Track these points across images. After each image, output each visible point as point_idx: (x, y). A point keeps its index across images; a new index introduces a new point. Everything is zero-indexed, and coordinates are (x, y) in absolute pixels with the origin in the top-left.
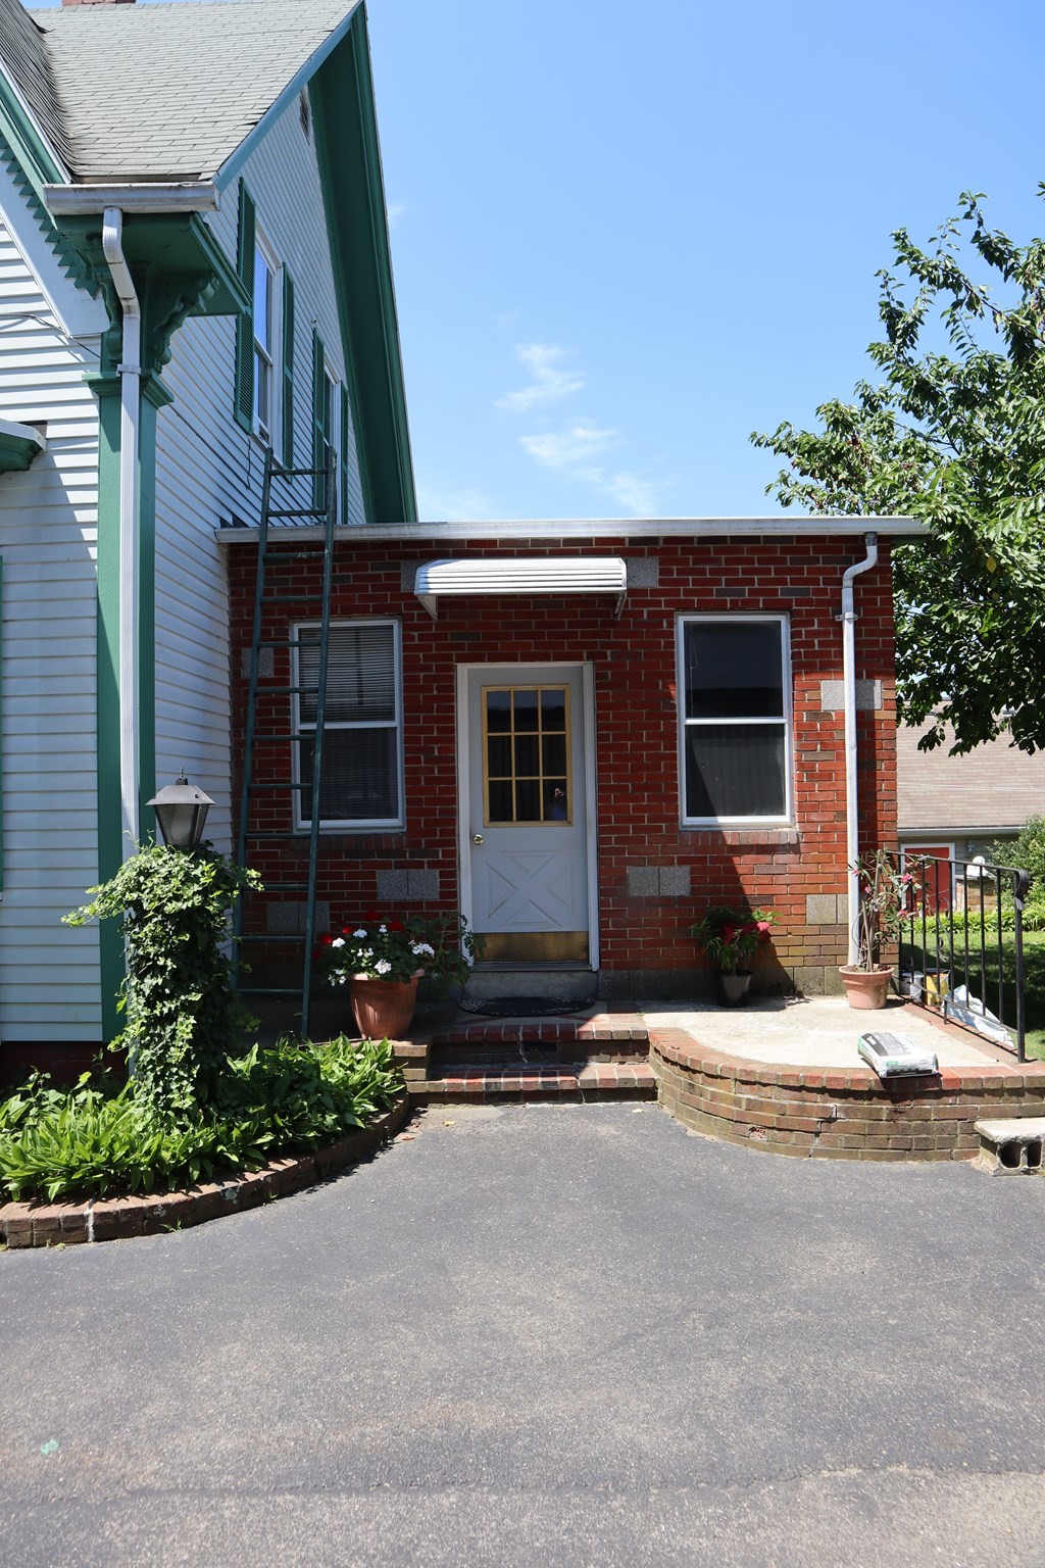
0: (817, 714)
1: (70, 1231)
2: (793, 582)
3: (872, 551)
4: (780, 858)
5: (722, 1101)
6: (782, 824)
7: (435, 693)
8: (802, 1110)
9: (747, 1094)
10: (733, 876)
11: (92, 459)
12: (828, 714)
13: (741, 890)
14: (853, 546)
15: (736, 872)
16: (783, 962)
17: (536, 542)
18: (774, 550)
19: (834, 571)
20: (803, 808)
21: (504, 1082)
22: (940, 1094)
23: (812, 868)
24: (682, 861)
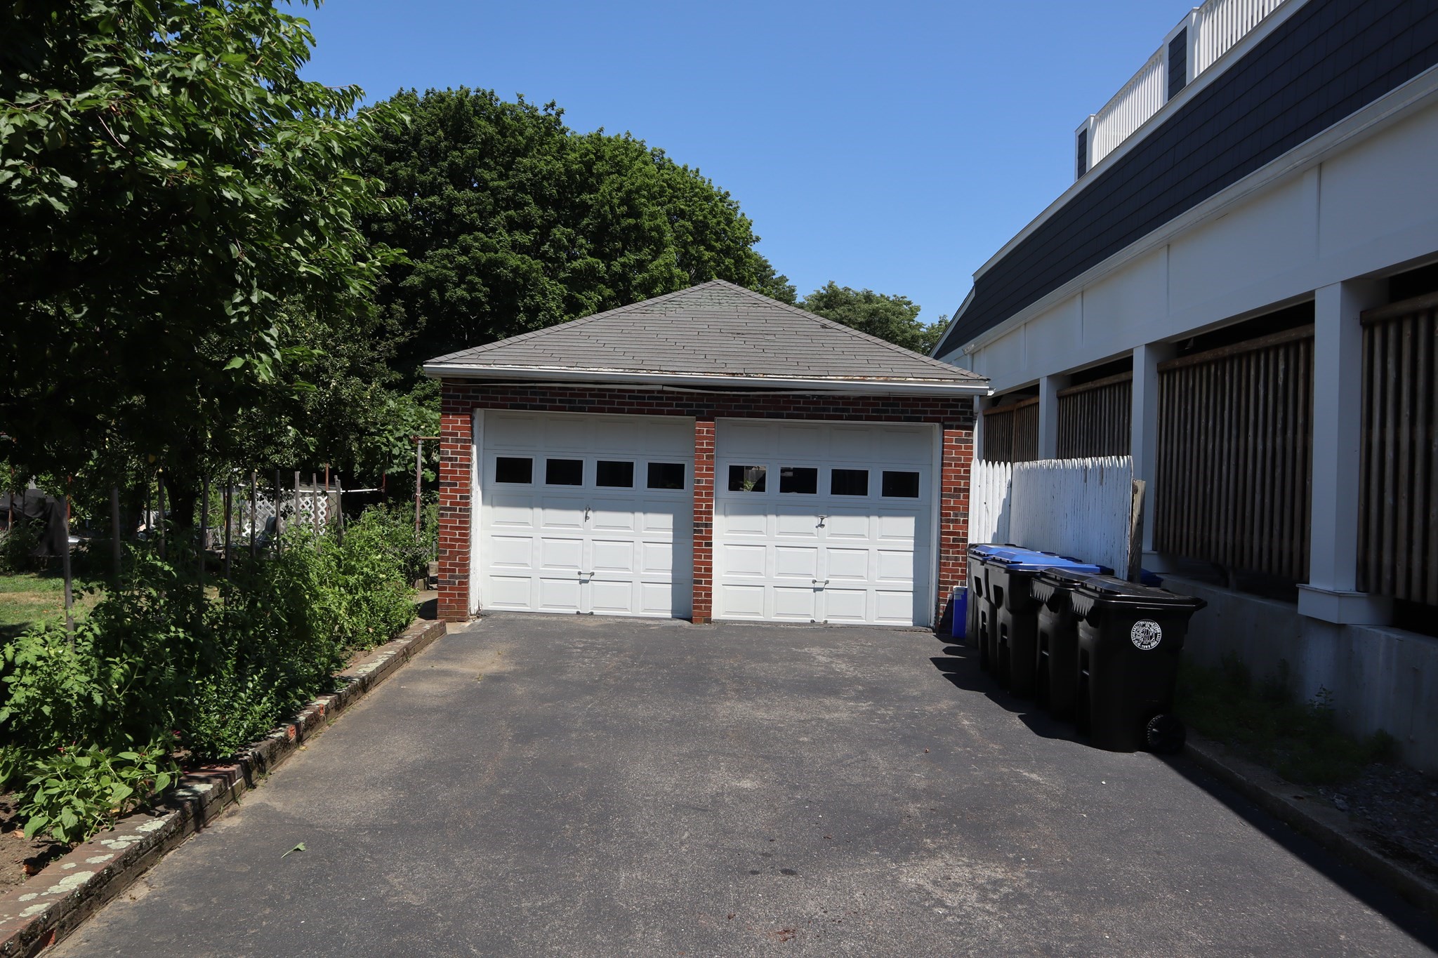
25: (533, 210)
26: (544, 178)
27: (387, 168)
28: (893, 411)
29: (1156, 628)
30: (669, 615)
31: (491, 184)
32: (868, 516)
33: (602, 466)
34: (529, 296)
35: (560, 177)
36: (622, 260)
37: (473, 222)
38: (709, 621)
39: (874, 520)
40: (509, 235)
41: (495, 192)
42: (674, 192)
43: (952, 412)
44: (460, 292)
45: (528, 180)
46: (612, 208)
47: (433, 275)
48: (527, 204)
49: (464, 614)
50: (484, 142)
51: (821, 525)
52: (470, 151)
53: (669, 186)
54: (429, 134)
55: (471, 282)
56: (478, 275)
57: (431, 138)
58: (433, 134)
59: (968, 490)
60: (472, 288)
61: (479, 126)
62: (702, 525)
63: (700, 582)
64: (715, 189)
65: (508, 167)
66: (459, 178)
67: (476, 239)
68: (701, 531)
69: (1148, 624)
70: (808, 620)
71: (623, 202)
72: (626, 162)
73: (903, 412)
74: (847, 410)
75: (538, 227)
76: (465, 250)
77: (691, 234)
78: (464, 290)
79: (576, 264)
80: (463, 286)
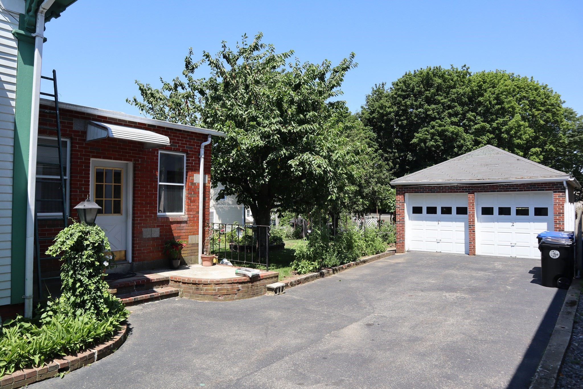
0: (193, 183)
1: (90, 359)
2: (189, 144)
3: (210, 139)
4: (182, 225)
5: (209, 290)
6: (182, 215)
7: (84, 168)
8: (233, 289)
9: (217, 287)
10: (170, 230)
11: (15, 65)
12: (195, 183)
13: (173, 235)
14: (205, 137)
15: (171, 229)
16: (183, 255)
17: (120, 120)
18: (185, 135)
19: (198, 143)
20: (189, 210)
21: (139, 297)
22: (260, 280)
23: (190, 228)
24: (158, 226)
25: (459, 109)
26: (462, 95)
27: (403, 102)
28: (534, 188)
29: (557, 252)
30: (464, 253)
31: (441, 101)
32: (529, 222)
33: (442, 208)
34: (458, 141)
35: (469, 93)
36: (497, 122)
37: (435, 117)
38: (475, 255)
39: (532, 223)
40: (450, 119)
41: (443, 104)
42: (520, 89)
43: (556, 187)
44: (432, 143)
45: (455, 97)
46: (490, 103)
47: (421, 138)
48: (456, 106)
49: (404, 251)
50: (438, 86)
51: (513, 225)
52: (433, 91)
53: (518, 87)
54: (417, 87)
55: (436, 139)
56: (438, 136)
57: (418, 88)
58: (419, 87)
59: (563, 213)
60: (436, 141)
61: (435, 80)
62: (471, 225)
63: (471, 243)
64: (541, 84)
65: (448, 94)
66: (429, 101)
67: (437, 123)
68: (471, 227)
69: (555, 251)
70: (510, 256)
71: (495, 99)
72: (496, 81)
73: (537, 188)
74: (518, 188)
75: (461, 114)
76: (433, 127)
77: (529, 105)
78: (434, 142)
79: (476, 126)
80: (433, 141)
